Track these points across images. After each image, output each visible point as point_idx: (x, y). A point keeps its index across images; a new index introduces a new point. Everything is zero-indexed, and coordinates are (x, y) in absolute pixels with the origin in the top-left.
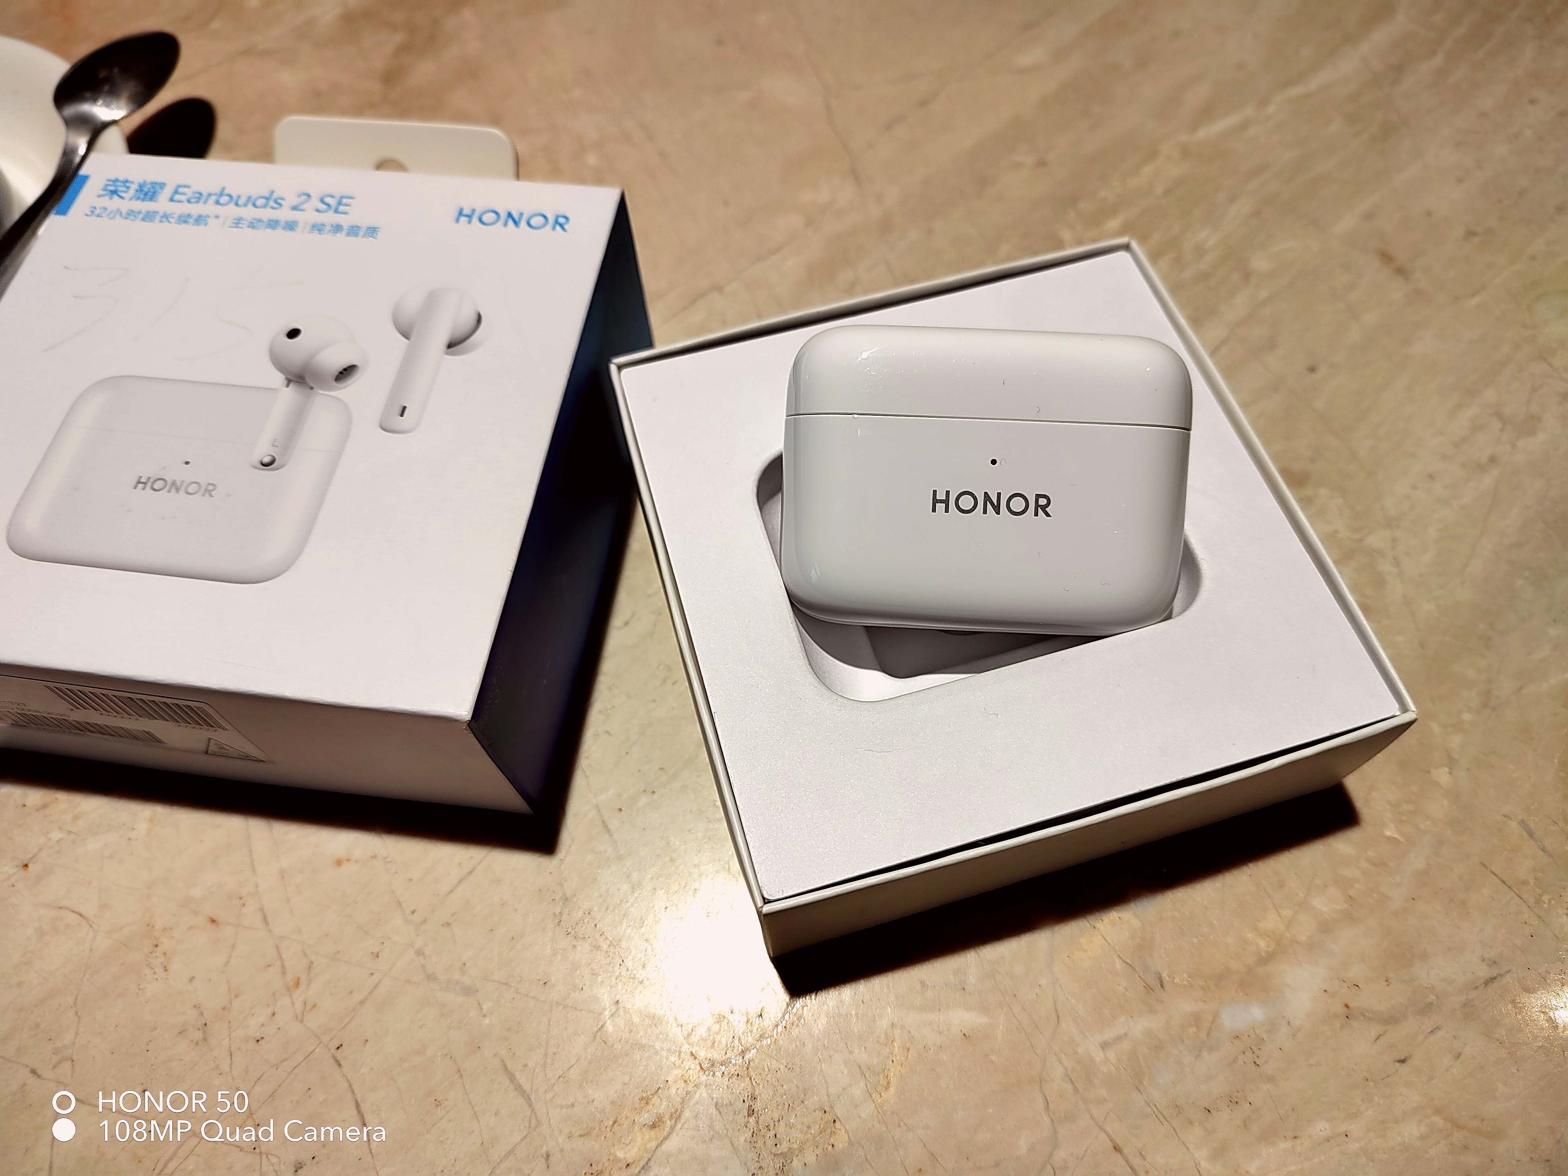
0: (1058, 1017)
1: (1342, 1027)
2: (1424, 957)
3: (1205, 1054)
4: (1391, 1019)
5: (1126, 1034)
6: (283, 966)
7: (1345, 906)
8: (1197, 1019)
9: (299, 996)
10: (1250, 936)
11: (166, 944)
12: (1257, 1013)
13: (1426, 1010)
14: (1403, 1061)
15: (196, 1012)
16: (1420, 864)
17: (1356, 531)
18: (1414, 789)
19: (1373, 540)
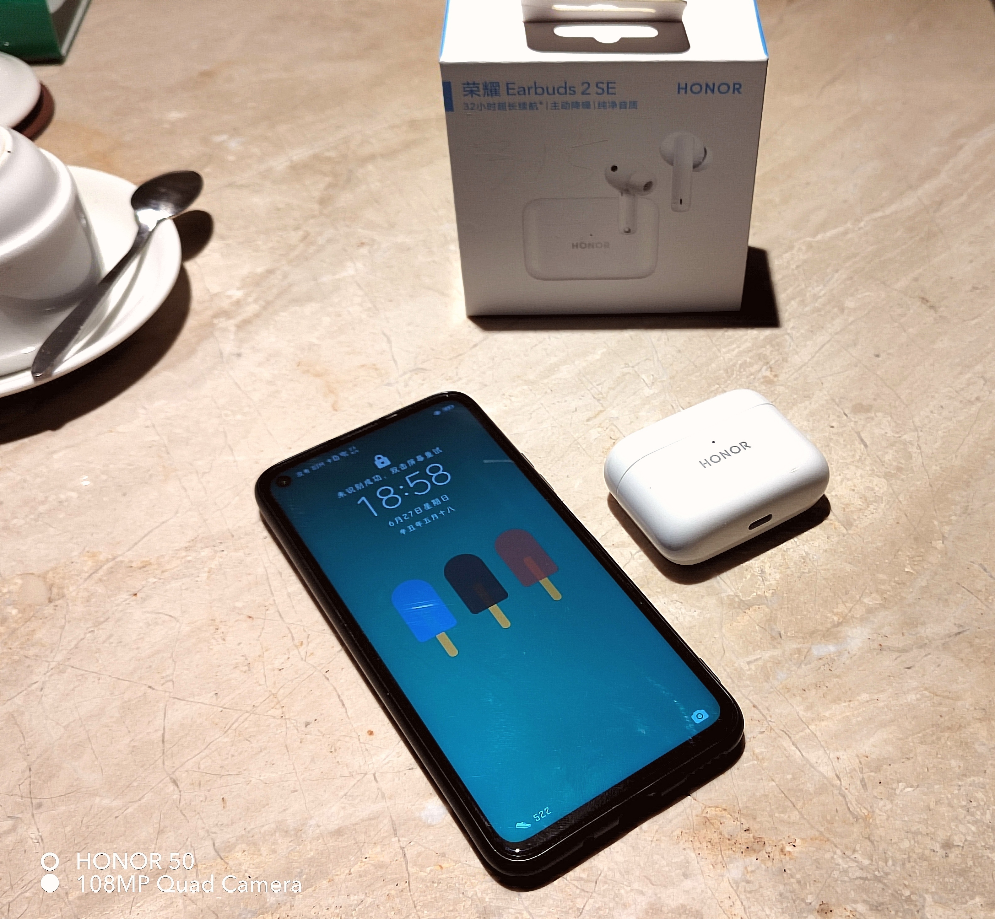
0: (724, 651)
1: (877, 654)
2: (924, 624)
3: (803, 666)
4: (904, 651)
5: (760, 658)
6: (293, 637)
7: (881, 602)
8: (799, 651)
9: (303, 650)
10: (829, 615)
11: (223, 628)
12: (832, 648)
13: (922, 646)
14: (909, 668)
15: (243, 658)
16: (924, 583)
17: (897, 433)
18: (922, 550)
19: (907, 437)
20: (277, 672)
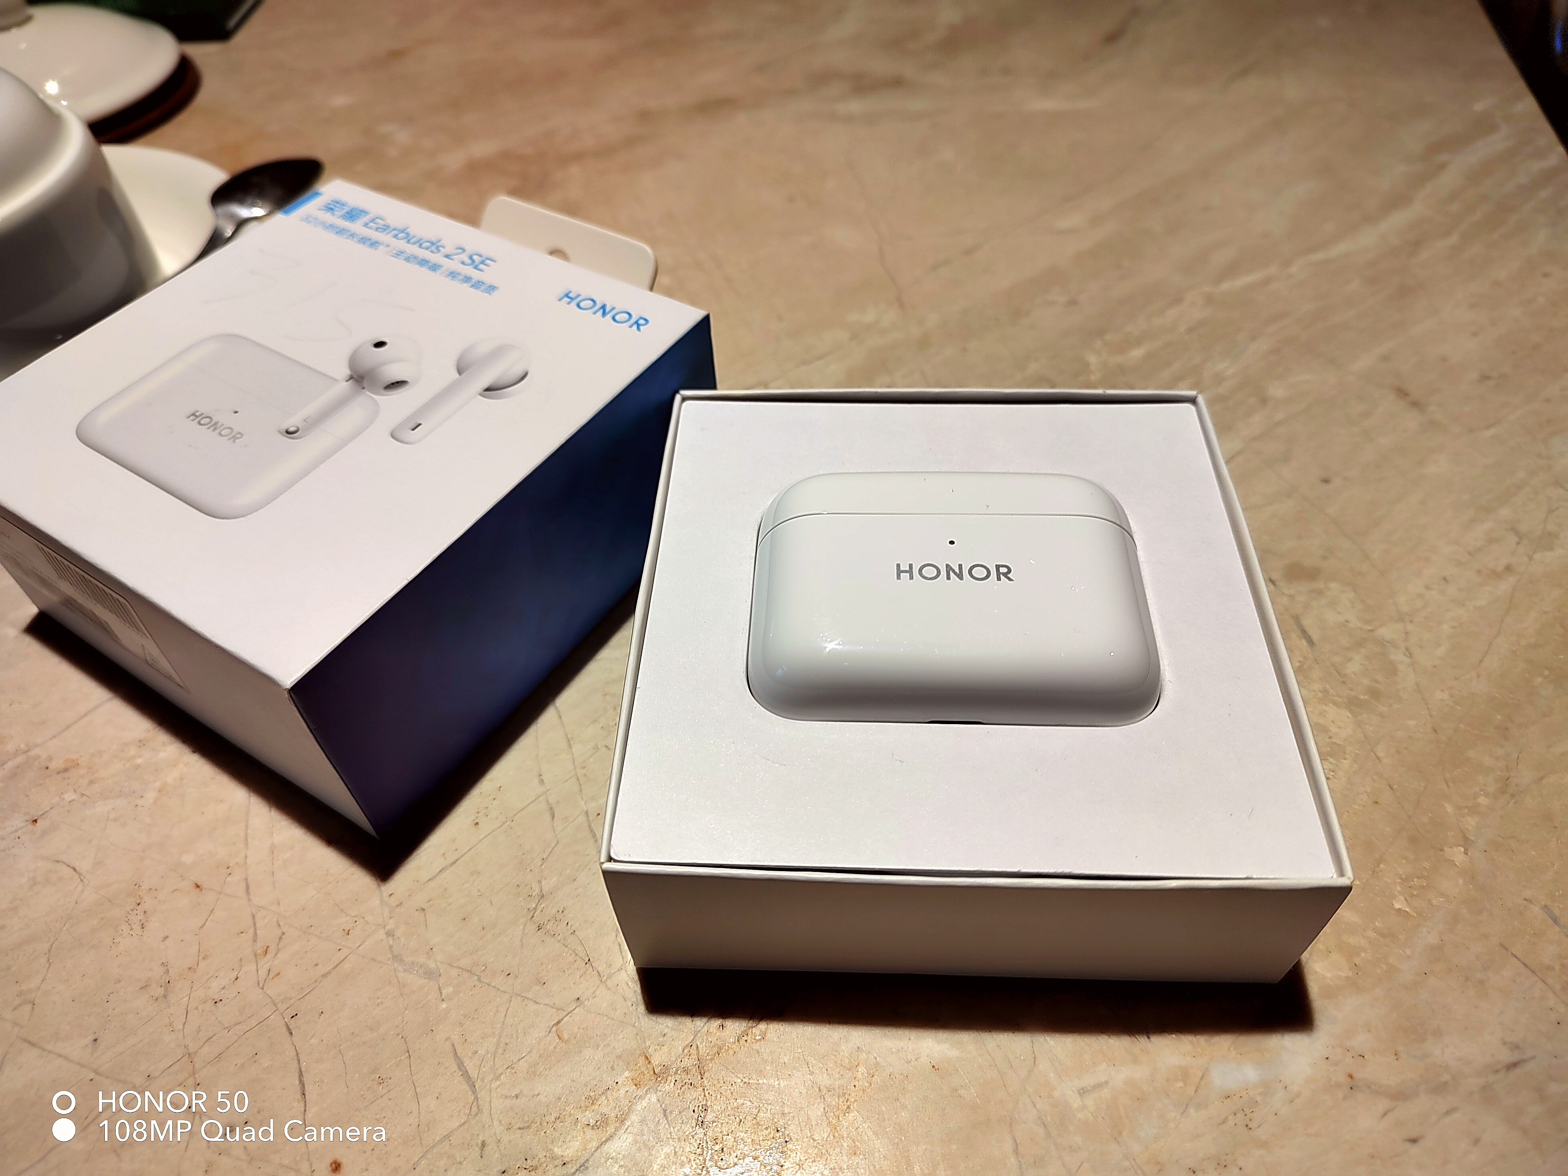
0: (1035, 1058)
1: (1345, 1098)
2: (1438, 1033)
3: (1192, 1111)
4: (1400, 1095)
5: (1106, 1082)
6: (255, 934)
7: (1350, 974)
8: (1184, 1074)
9: (265, 964)
11: (148, 903)
12: (1250, 1073)
13: (1440, 1089)
14: (1414, 1141)
15: (163, 969)
16: (1433, 939)
17: (1368, 622)
18: (1426, 864)
19: (1386, 632)
20: (209, 1005)
